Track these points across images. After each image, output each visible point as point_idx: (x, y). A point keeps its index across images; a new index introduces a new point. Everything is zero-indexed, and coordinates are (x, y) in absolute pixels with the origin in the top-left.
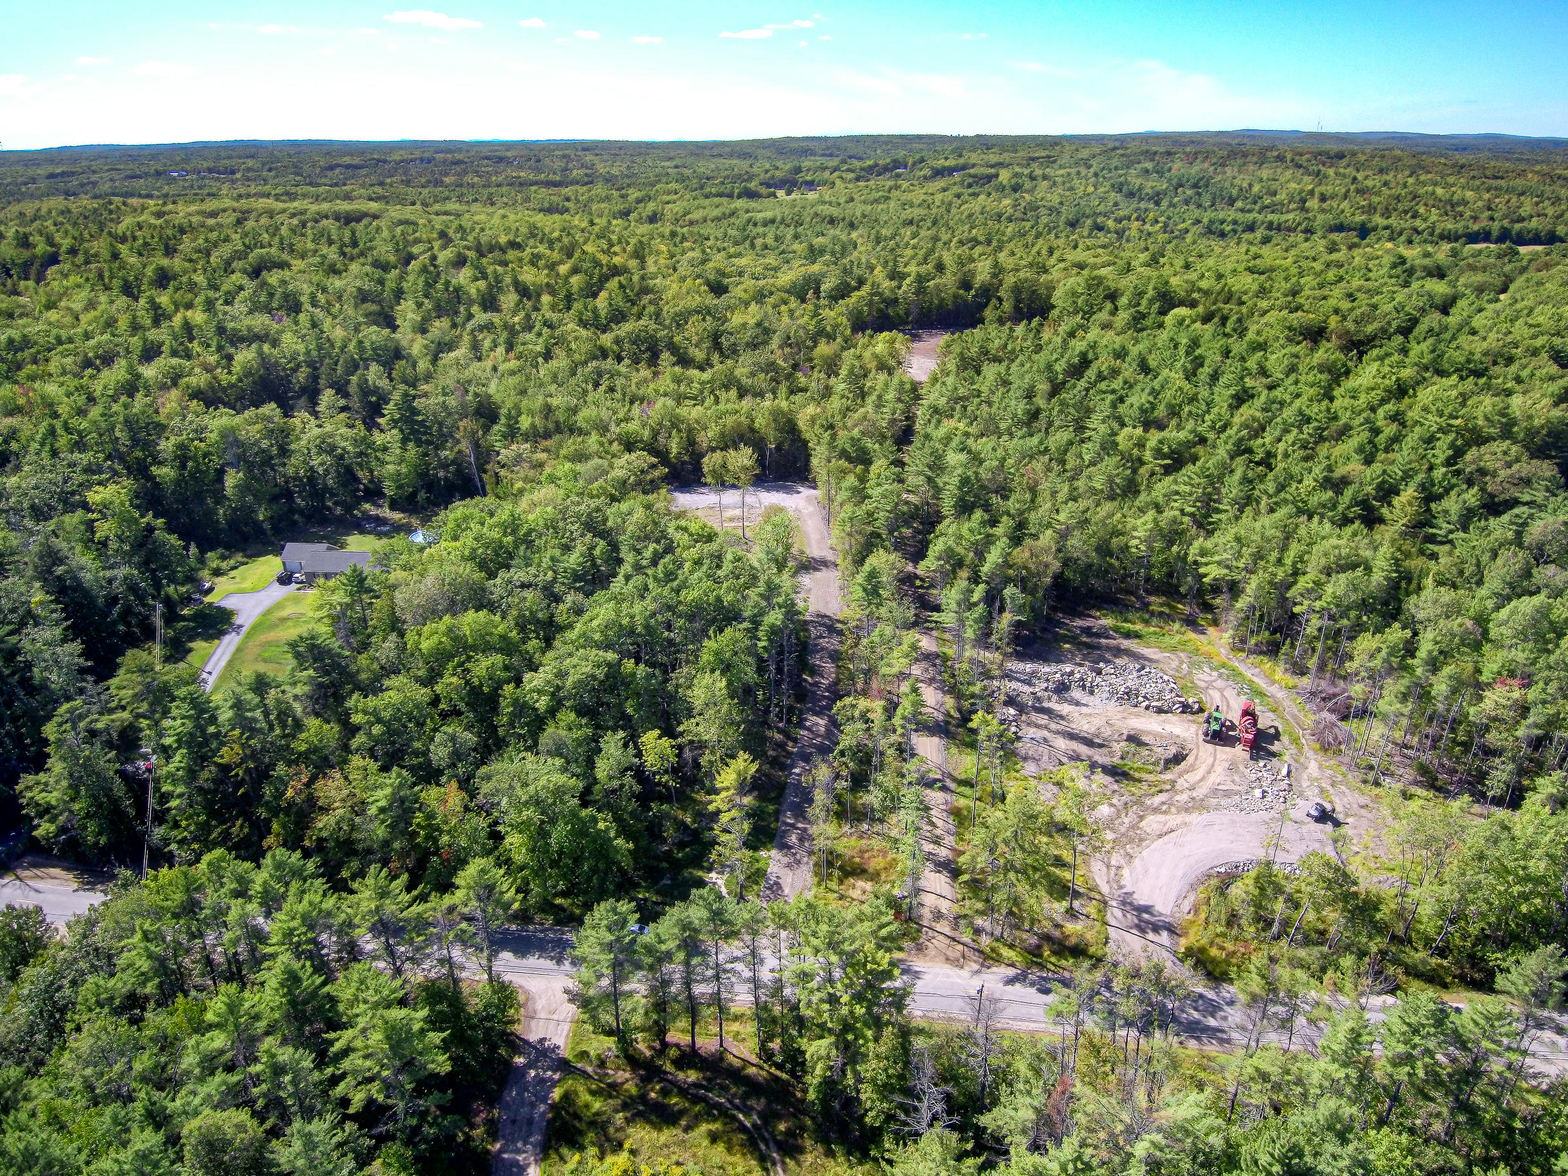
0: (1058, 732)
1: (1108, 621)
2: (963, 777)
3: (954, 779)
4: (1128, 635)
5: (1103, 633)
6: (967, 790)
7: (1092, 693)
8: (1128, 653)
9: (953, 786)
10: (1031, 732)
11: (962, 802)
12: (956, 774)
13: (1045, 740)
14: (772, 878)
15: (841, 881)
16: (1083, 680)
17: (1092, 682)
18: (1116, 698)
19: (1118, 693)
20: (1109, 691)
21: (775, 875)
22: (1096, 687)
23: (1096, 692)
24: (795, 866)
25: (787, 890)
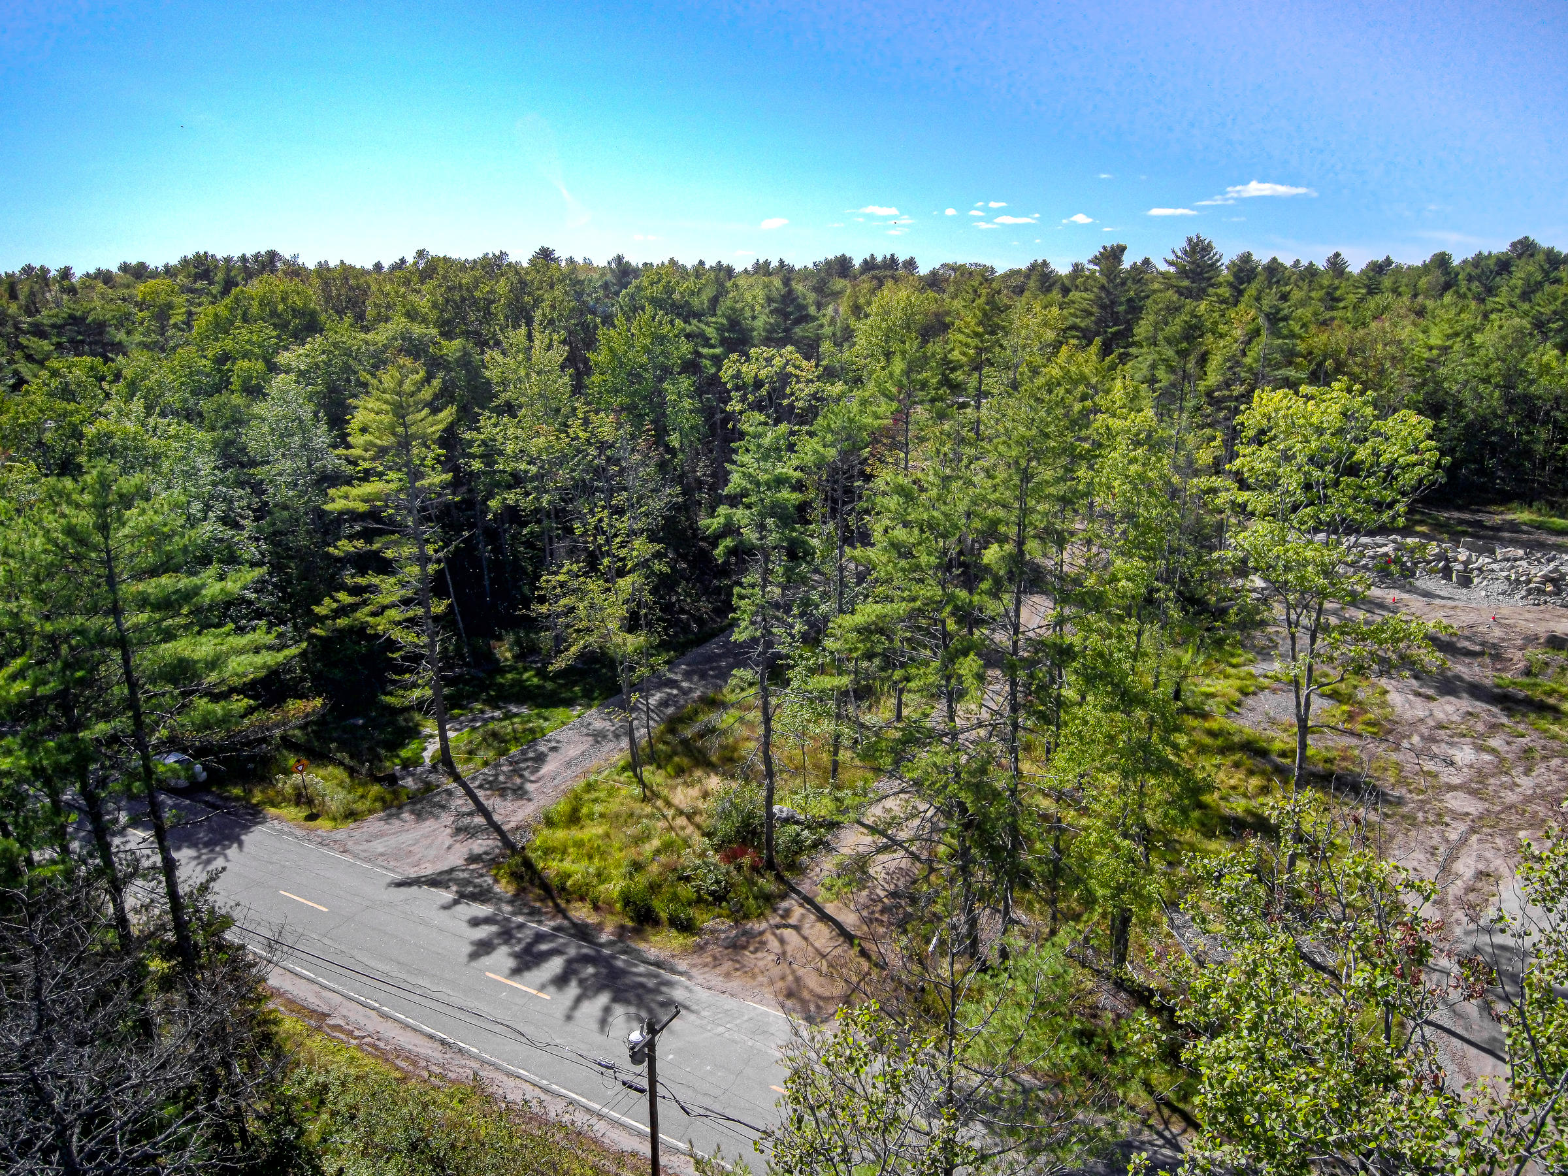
1: (1524, 516)
5: (1513, 527)
7: (1465, 582)
14: (542, 748)
15: (680, 771)
16: (1447, 559)
17: (1466, 563)
18: (1523, 593)
19: (1528, 582)
20: (1507, 578)
21: (553, 744)
22: (1476, 572)
23: (1476, 581)
24: (611, 736)
25: (547, 769)
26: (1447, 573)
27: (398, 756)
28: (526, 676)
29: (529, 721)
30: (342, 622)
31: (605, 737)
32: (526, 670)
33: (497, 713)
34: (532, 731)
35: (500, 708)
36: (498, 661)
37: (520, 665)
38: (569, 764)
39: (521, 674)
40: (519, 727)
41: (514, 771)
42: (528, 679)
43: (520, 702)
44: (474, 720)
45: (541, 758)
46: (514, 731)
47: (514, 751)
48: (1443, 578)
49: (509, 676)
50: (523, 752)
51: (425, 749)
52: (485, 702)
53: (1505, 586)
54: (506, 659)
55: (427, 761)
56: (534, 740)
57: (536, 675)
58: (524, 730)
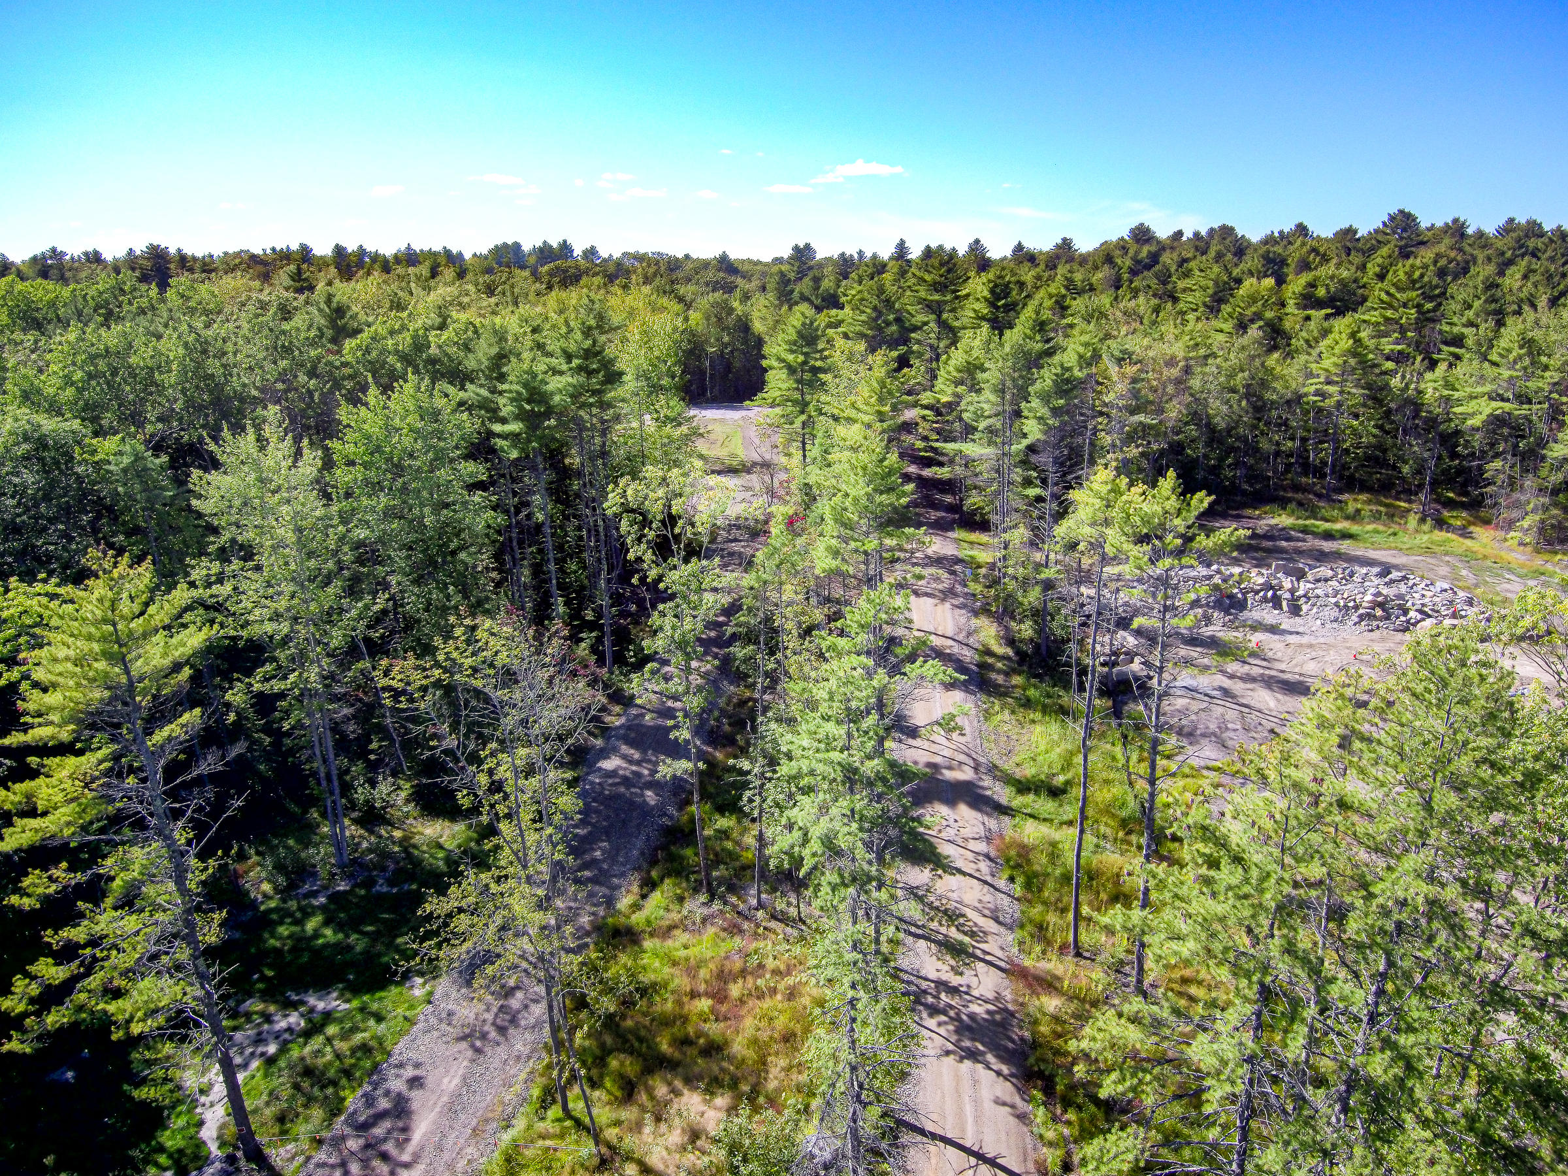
0: (1249, 679)
1: (1284, 520)
2: (1029, 771)
3: (1008, 779)
4: (1328, 536)
5: (1283, 533)
6: (1045, 805)
7: (1295, 610)
8: (1337, 556)
9: (1003, 794)
10: (1186, 678)
11: (1032, 832)
12: (1008, 766)
13: (1226, 693)
14: (397, 1085)
15: (628, 1091)
16: (1272, 588)
17: (1292, 591)
18: (1355, 618)
19: (1356, 608)
20: (1337, 604)
21: (409, 1072)
22: (1303, 600)
23: (1305, 608)
24: (493, 1034)
25: (421, 1129)
26: (1276, 602)
27: (161, 1149)
28: (311, 925)
29: (354, 1030)
30: (55, 1018)
31: (484, 1036)
32: (307, 913)
33: (294, 1019)
34: (365, 1049)
35: (294, 1005)
36: (254, 904)
37: (293, 905)
38: (452, 1109)
39: (299, 922)
40: (343, 1046)
41: (367, 1146)
42: (317, 934)
43: (323, 986)
44: (259, 1040)
45: (401, 1110)
46: (338, 1056)
47: (352, 1099)
48: (1274, 608)
49: (283, 931)
50: (369, 1100)
51: (201, 1123)
52: (268, 995)
53: (1335, 613)
54: (266, 896)
55: (214, 1148)
56: (376, 1068)
57: (326, 923)
58: (353, 1051)
